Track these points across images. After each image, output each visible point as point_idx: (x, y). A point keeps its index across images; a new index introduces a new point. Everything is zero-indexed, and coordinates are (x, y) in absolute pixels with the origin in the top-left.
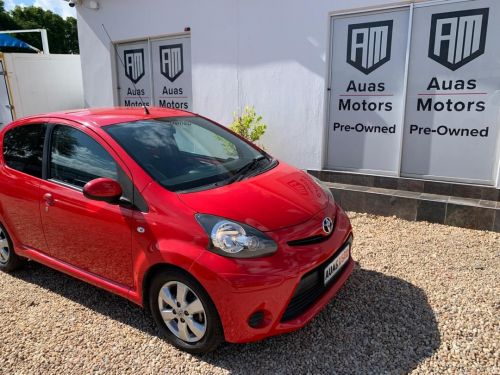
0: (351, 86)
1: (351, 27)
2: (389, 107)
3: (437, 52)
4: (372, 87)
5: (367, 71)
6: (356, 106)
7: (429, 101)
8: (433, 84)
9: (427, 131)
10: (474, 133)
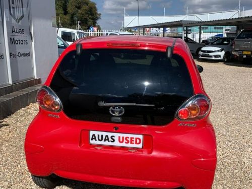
3: (12, 12)
10: (27, 55)
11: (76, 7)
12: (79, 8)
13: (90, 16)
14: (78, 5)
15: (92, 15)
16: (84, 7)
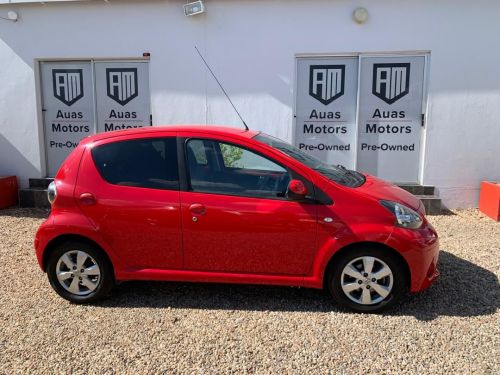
0: (314, 114)
1: (312, 68)
2: (344, 131)
3: (378, 90)
4: (331, 115)
5: (326, 103)
6: (318, 130)
7: (375, 126)
8: (377, 114)
9: (374, 148)
10: (405, 148)
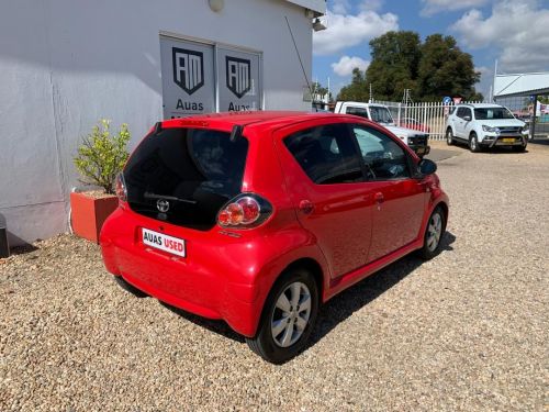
0: (180, 104)
1: (174, 51)
3: (231, 83)
4: (195, 106)
11: (434, 64)
12: (438, 65)
13: (458, 79)
14: (436, 62)
15: (462, 75)
16: (448, 64)
